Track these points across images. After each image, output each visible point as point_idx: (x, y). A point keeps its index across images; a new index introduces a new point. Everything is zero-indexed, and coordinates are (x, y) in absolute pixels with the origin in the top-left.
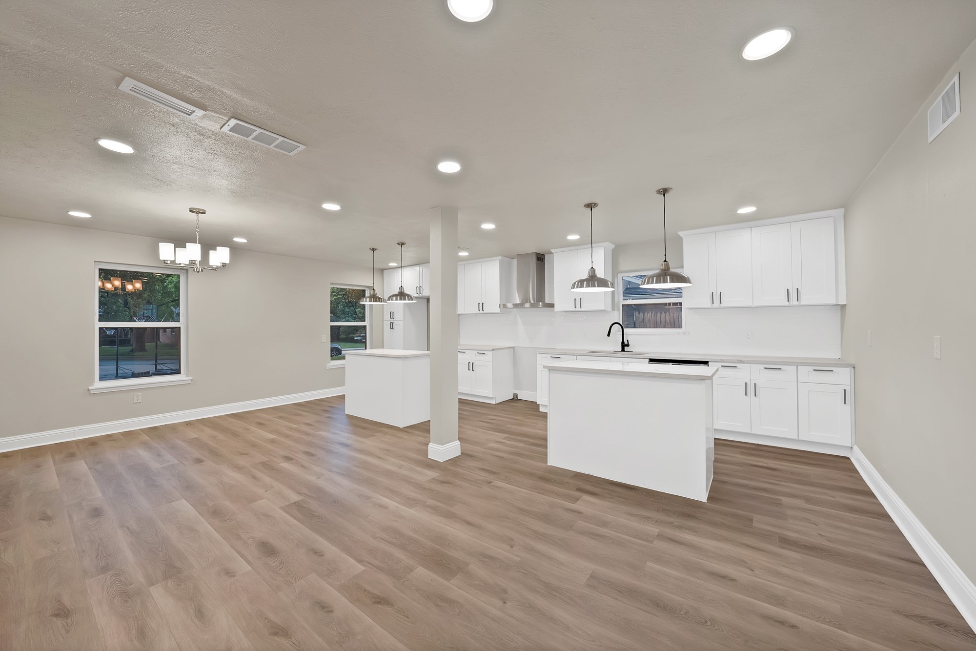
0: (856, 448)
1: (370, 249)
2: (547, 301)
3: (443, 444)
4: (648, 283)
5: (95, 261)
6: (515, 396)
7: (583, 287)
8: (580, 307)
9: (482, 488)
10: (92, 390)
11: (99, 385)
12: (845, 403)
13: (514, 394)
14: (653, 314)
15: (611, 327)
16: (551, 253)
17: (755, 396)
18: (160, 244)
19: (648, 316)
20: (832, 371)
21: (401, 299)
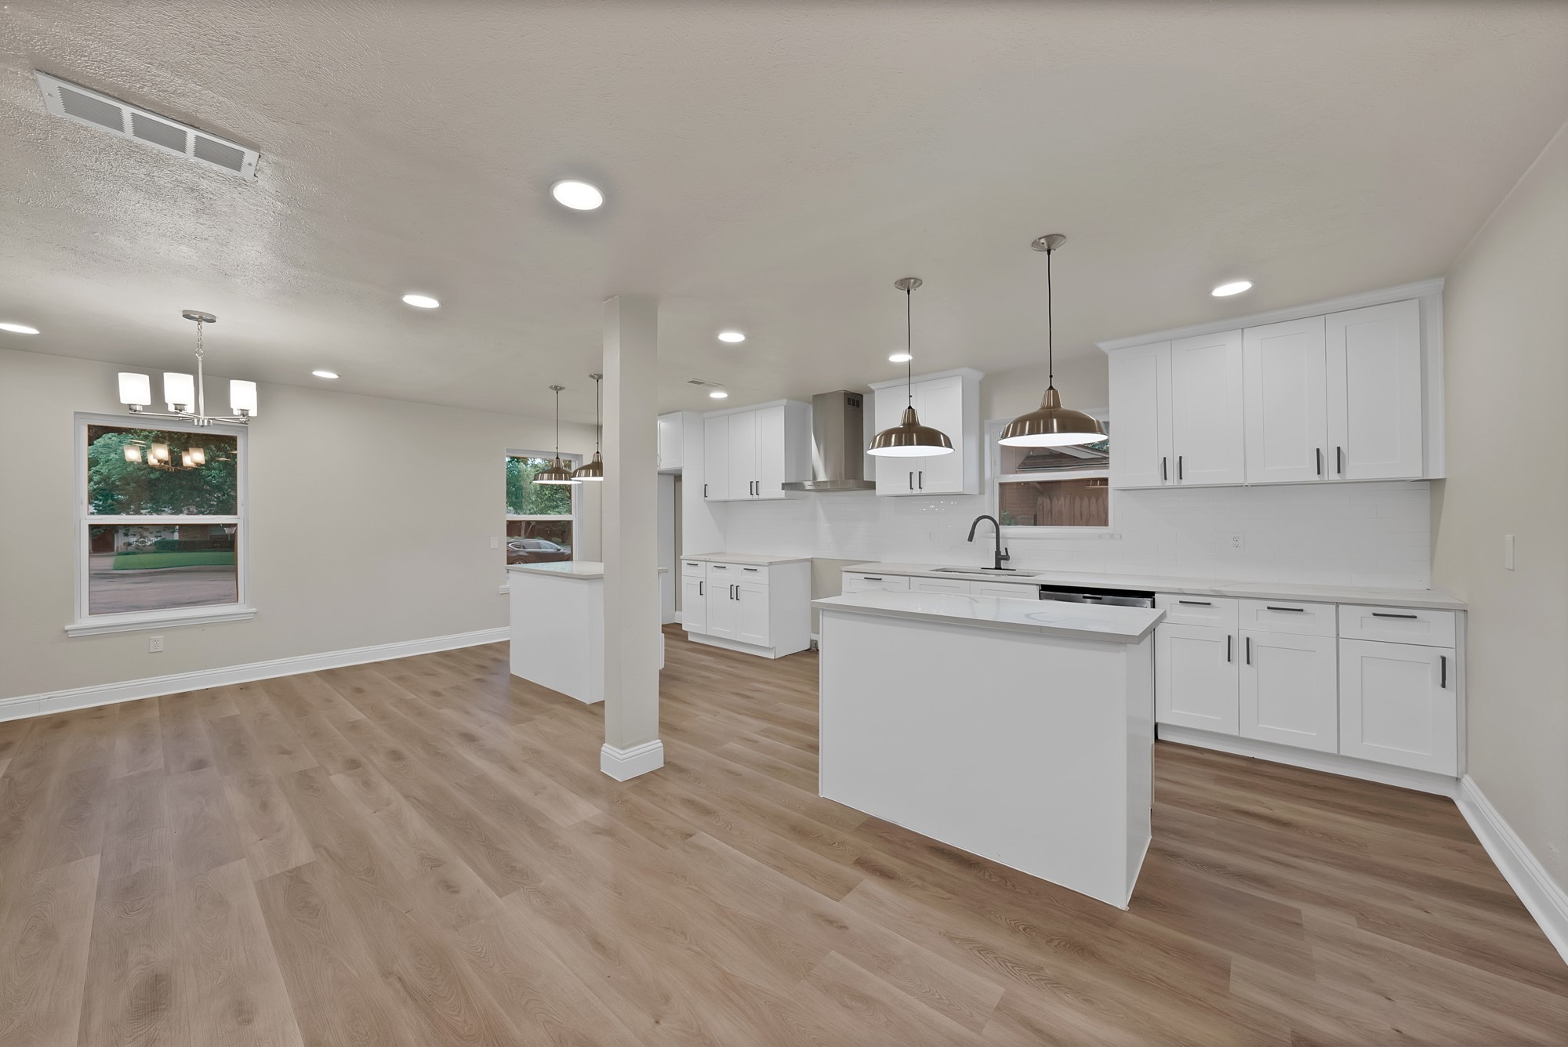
0: (1468, 781)
1: (551, 387)
2: (866, 478)
3: (623, 748)
4: (1013, 435)
5: (76, 413)
6: (814, 645)
7: (889, 445)
8: (920, 488)
9: (666, 849)
10: (70, 630)
11: (86, 621)
12: (1443, 685)
13: (812, 641)
14: (1068, 499)
15: (975, 524)
16: (872, 392)
17: (1248, 663)
18: (120, 374)
19: (1061, 503)
20: (1415, 617)
21: (595, 475)
